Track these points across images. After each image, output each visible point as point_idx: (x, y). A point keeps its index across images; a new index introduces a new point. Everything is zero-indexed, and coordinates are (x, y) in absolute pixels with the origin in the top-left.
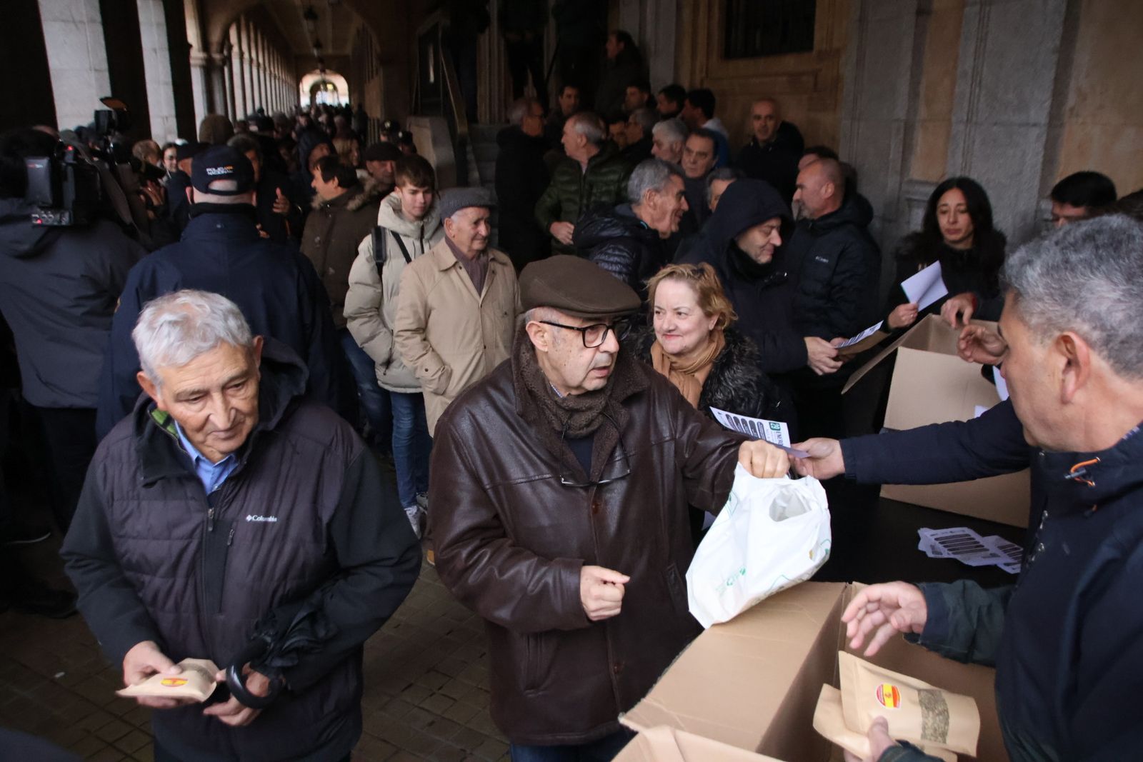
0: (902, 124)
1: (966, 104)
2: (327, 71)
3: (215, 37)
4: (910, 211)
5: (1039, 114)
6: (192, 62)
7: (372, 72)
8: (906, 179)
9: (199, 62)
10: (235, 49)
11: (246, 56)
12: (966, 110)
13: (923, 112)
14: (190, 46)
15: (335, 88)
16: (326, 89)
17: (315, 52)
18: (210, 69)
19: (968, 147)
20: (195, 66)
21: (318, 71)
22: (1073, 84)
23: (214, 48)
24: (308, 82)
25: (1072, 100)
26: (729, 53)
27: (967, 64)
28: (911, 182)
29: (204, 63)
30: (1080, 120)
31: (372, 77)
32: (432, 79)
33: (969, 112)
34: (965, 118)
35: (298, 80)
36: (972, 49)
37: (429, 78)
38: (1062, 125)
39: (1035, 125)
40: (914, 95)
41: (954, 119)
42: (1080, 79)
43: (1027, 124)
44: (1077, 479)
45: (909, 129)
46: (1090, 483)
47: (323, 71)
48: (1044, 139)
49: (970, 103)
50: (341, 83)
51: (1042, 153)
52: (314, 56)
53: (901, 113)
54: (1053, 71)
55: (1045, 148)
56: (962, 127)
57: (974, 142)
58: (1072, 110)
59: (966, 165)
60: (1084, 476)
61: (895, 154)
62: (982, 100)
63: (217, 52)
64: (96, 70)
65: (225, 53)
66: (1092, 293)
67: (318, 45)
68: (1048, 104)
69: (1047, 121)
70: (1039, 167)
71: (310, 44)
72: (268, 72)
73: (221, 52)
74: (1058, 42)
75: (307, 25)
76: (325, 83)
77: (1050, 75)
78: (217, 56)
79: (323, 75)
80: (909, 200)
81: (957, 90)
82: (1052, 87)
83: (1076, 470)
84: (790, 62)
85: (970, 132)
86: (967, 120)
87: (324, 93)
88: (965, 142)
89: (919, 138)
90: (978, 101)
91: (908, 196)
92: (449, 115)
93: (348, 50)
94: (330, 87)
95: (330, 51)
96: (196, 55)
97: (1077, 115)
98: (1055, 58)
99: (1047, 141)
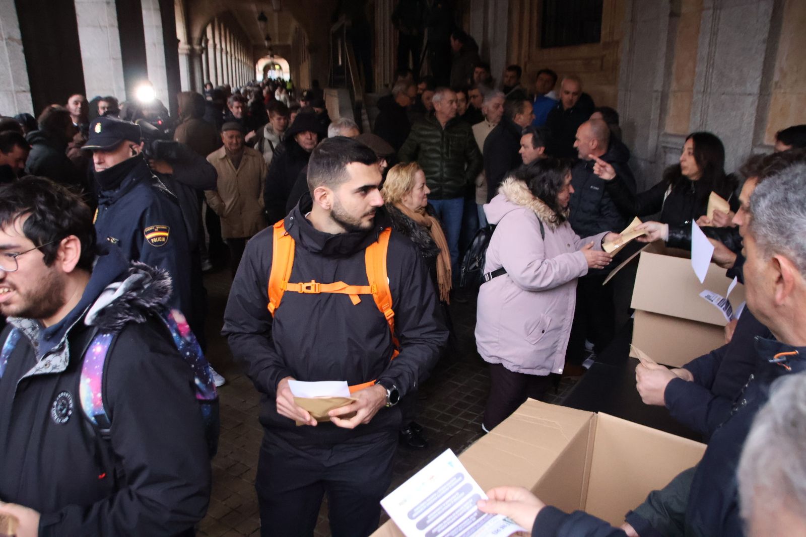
0: (660, 94)
1: (703, 80)
2: (275, 56)
3: (196, 34)
4: (665, 155)
5: (754, 87)
6: (180, 51)
7: (305, 57)
8: (662, 133)
9: (185, 52)
10: (211, 42)
11: (218, 46)
12: (703, 84)
13: (674, 86)
14: (179, 41)
15: (281, 68)
16: (274, 69)
17: (266, 43)
18: (192, 56)
19: (705, 109)
20: (182, 54)
21: (269, 56)
22: (777, 65)
23: (195, 41)
24: (262, 64)
25: (776, 77)
26: (544, 44)
27: (704, 51)
28: (666, 135)
29: (188, 52)
30: (782, 91)
31: (305, 61)
32: (340, 63)
33: (705, 84)
34: (702, 90)
35: (255, 62)
36: (707, 40)
37: (338, 62)
38: (769, 95)
39: (750, 94)
40: (668, 73)
41: (695, 91)
42: (782, 61)
43: (745, 94)
44: (779, 364)
45: (664, 97)
46: (787, 367)
47: (272, 56)
48: (756, 104)
49: (705, 79)
50: (285, 64)
51: (755, 115)
52: (265, 46)
53: (658, 86)
54: (763, 56)
55: (757, 111)
56: (700, 96)
57: (708, 106)
58: (776, 83)
59: (703, 123)
60: (783, 362)
61: (654, 115)
62: (714, 76)
63: (197, 45)
64: (114, 59)
65: (203, 45)
66: (800, 228)
67: (268, 38)
68: (759, 80)
69: (759, 92)
70: (753, 124)
71: (263, 37)
72: (233, 57)
73: (200, 44)
74: (766, 35)
75: (260, 25)
76: (273, 64)
77: (761, 59)
78: (197, 48)
79: (272, 58)
80: (665, 147)
81: (697, 69)
82: (762, 68)
83: (779, 358)
84: (584, 51)
85: (706, 100)
86: (704, 91)
87: (273, 71)
88: (702, 107)
89: (671, 104)
90: (712, 78)
91: (663, 145)
92: (350, 87)
93: (290, 42)
94: (277, 67)
95: (277, 43)
96: (183, 47)
97: (780, 87)
98: (764, 47)
99: (758, 107)
